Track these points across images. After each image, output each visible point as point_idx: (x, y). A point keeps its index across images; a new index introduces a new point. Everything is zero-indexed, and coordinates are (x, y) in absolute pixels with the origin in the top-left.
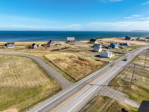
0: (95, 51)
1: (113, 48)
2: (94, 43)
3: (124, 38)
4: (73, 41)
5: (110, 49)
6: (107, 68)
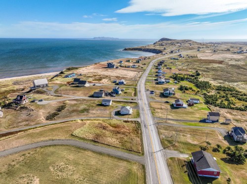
0: (105, 104)
2: (84, 86)
4: (45, 86)
5: (115, 96)
6: (146, 131)
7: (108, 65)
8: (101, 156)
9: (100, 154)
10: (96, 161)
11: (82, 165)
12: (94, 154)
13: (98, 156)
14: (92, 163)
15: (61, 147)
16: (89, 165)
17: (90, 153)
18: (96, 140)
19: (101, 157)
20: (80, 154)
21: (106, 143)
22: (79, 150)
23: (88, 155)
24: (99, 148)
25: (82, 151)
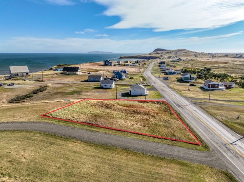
0: (104, 87)
1: (120, 79)
2: (75, 74)
3: (102, 63)
4: (25, 74)
5: (118, 81)
6: (184, 111)
7: (105, 63)
8: (107, 152)
9: (105, 146)
10: (96, 164)
11: (54, 175)
12: (89, 148)
13: (100, 153)
14: (85, 170)
15: (10, 134)
16: (75, 175)
17: (78, 147)
18: (94, 122)
19: (107, 155)
20: (53, 148)
21: (114, 127)
22: (52, 140)
23: (75, 149)
24: (101, 135)
25: (60, 142)
